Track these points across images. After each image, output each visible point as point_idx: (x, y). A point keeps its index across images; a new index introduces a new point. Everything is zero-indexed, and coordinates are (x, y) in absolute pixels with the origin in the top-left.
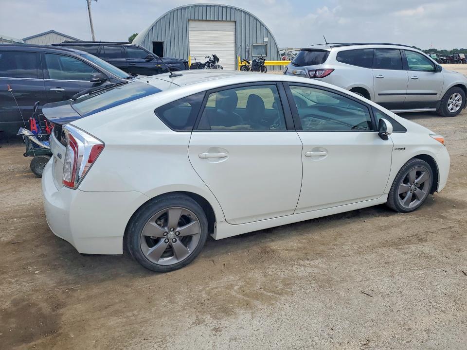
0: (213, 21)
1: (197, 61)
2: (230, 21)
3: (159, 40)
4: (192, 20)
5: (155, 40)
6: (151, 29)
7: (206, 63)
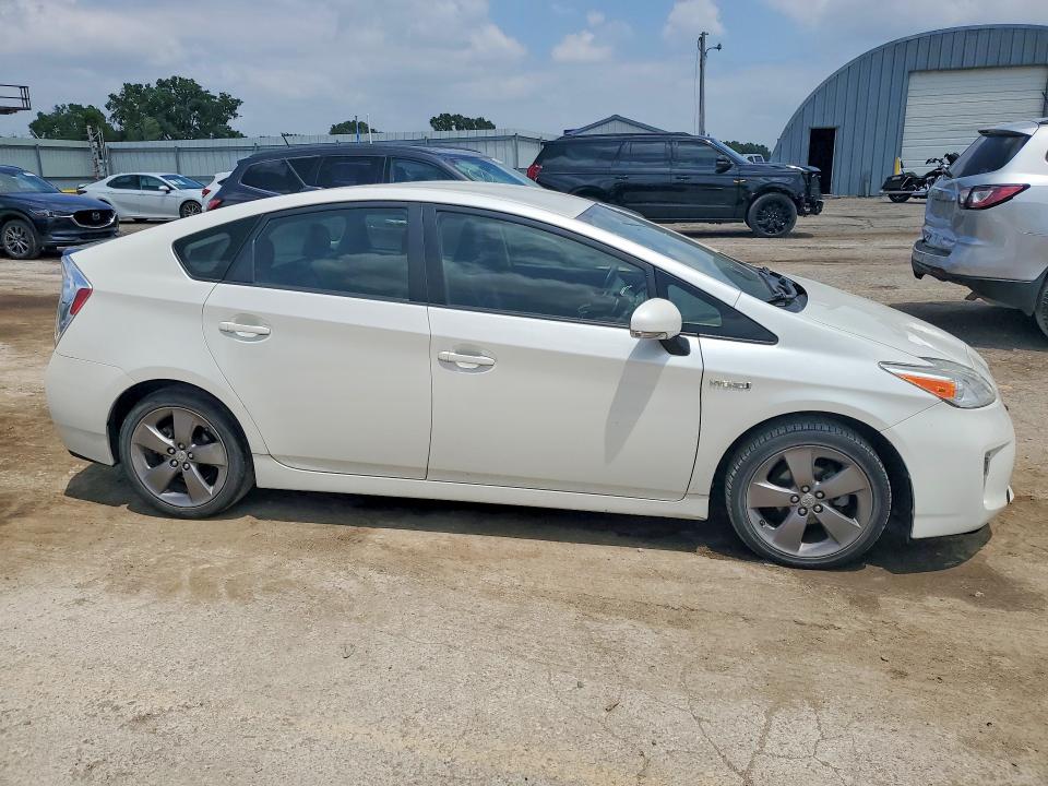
0: (979, 68)
1: (906, 170)
2: (1033, 65)
3: (828, 124)
4: (921, 71)
5: (818, 124)
6: (811, 101)
7: (929, 175)
